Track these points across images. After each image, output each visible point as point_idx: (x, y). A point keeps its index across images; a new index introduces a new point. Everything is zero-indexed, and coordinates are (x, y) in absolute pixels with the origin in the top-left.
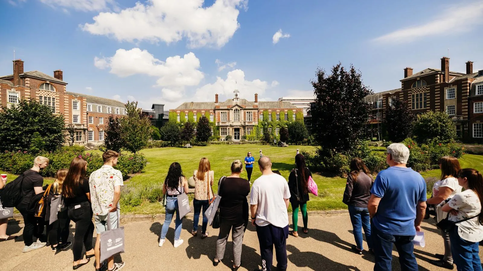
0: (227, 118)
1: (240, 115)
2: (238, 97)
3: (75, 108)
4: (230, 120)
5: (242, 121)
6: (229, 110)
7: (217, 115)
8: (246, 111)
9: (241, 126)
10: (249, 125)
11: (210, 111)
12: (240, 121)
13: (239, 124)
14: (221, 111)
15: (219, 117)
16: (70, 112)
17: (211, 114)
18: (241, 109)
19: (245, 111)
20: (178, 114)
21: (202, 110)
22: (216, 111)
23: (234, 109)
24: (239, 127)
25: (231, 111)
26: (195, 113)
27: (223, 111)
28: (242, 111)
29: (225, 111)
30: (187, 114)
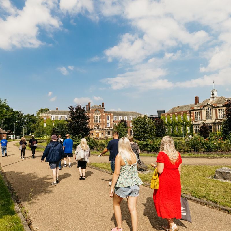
0: (200, 116)
1: (212, 113)
2: (214, 96)
3: (108, 119)
4: (203, 118)
5: (213, 119)
6: (202, 109)
7: (192, 115)
8: (218, 109)
9: (213, 124)
10: (219, 122)
11: (187, 112)
12: (212, 119)
13: (211, 121)
14: (195, 112)
15: (193, 116)
16: (106, 121)
17: (188, 115)
18: (212, 107)
19: (216, 109)
20: (166, 117)
21: (181, 112)
22: (191, 112)
23: (206, 108)
24: (211, 124)
25: (203, 110)
26: (176, 115)
27: (197, 111)
28: (213, 109)
29: (198, 111)
30: (171, 116)
